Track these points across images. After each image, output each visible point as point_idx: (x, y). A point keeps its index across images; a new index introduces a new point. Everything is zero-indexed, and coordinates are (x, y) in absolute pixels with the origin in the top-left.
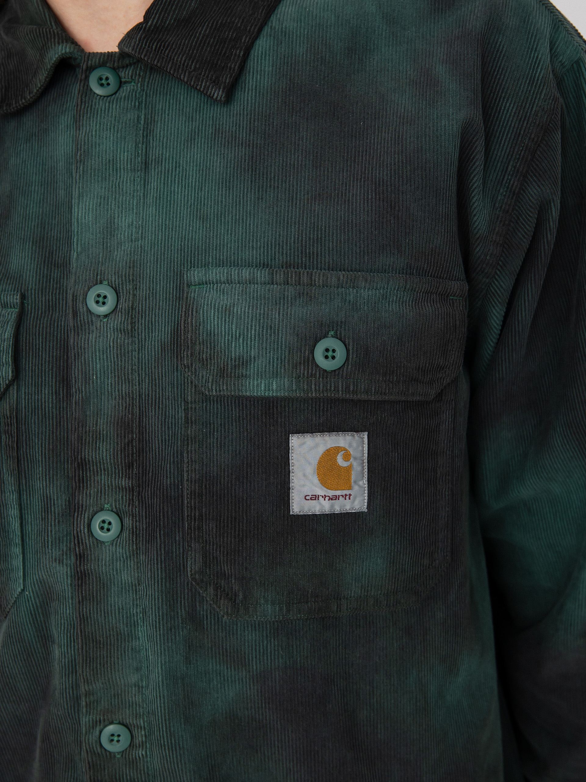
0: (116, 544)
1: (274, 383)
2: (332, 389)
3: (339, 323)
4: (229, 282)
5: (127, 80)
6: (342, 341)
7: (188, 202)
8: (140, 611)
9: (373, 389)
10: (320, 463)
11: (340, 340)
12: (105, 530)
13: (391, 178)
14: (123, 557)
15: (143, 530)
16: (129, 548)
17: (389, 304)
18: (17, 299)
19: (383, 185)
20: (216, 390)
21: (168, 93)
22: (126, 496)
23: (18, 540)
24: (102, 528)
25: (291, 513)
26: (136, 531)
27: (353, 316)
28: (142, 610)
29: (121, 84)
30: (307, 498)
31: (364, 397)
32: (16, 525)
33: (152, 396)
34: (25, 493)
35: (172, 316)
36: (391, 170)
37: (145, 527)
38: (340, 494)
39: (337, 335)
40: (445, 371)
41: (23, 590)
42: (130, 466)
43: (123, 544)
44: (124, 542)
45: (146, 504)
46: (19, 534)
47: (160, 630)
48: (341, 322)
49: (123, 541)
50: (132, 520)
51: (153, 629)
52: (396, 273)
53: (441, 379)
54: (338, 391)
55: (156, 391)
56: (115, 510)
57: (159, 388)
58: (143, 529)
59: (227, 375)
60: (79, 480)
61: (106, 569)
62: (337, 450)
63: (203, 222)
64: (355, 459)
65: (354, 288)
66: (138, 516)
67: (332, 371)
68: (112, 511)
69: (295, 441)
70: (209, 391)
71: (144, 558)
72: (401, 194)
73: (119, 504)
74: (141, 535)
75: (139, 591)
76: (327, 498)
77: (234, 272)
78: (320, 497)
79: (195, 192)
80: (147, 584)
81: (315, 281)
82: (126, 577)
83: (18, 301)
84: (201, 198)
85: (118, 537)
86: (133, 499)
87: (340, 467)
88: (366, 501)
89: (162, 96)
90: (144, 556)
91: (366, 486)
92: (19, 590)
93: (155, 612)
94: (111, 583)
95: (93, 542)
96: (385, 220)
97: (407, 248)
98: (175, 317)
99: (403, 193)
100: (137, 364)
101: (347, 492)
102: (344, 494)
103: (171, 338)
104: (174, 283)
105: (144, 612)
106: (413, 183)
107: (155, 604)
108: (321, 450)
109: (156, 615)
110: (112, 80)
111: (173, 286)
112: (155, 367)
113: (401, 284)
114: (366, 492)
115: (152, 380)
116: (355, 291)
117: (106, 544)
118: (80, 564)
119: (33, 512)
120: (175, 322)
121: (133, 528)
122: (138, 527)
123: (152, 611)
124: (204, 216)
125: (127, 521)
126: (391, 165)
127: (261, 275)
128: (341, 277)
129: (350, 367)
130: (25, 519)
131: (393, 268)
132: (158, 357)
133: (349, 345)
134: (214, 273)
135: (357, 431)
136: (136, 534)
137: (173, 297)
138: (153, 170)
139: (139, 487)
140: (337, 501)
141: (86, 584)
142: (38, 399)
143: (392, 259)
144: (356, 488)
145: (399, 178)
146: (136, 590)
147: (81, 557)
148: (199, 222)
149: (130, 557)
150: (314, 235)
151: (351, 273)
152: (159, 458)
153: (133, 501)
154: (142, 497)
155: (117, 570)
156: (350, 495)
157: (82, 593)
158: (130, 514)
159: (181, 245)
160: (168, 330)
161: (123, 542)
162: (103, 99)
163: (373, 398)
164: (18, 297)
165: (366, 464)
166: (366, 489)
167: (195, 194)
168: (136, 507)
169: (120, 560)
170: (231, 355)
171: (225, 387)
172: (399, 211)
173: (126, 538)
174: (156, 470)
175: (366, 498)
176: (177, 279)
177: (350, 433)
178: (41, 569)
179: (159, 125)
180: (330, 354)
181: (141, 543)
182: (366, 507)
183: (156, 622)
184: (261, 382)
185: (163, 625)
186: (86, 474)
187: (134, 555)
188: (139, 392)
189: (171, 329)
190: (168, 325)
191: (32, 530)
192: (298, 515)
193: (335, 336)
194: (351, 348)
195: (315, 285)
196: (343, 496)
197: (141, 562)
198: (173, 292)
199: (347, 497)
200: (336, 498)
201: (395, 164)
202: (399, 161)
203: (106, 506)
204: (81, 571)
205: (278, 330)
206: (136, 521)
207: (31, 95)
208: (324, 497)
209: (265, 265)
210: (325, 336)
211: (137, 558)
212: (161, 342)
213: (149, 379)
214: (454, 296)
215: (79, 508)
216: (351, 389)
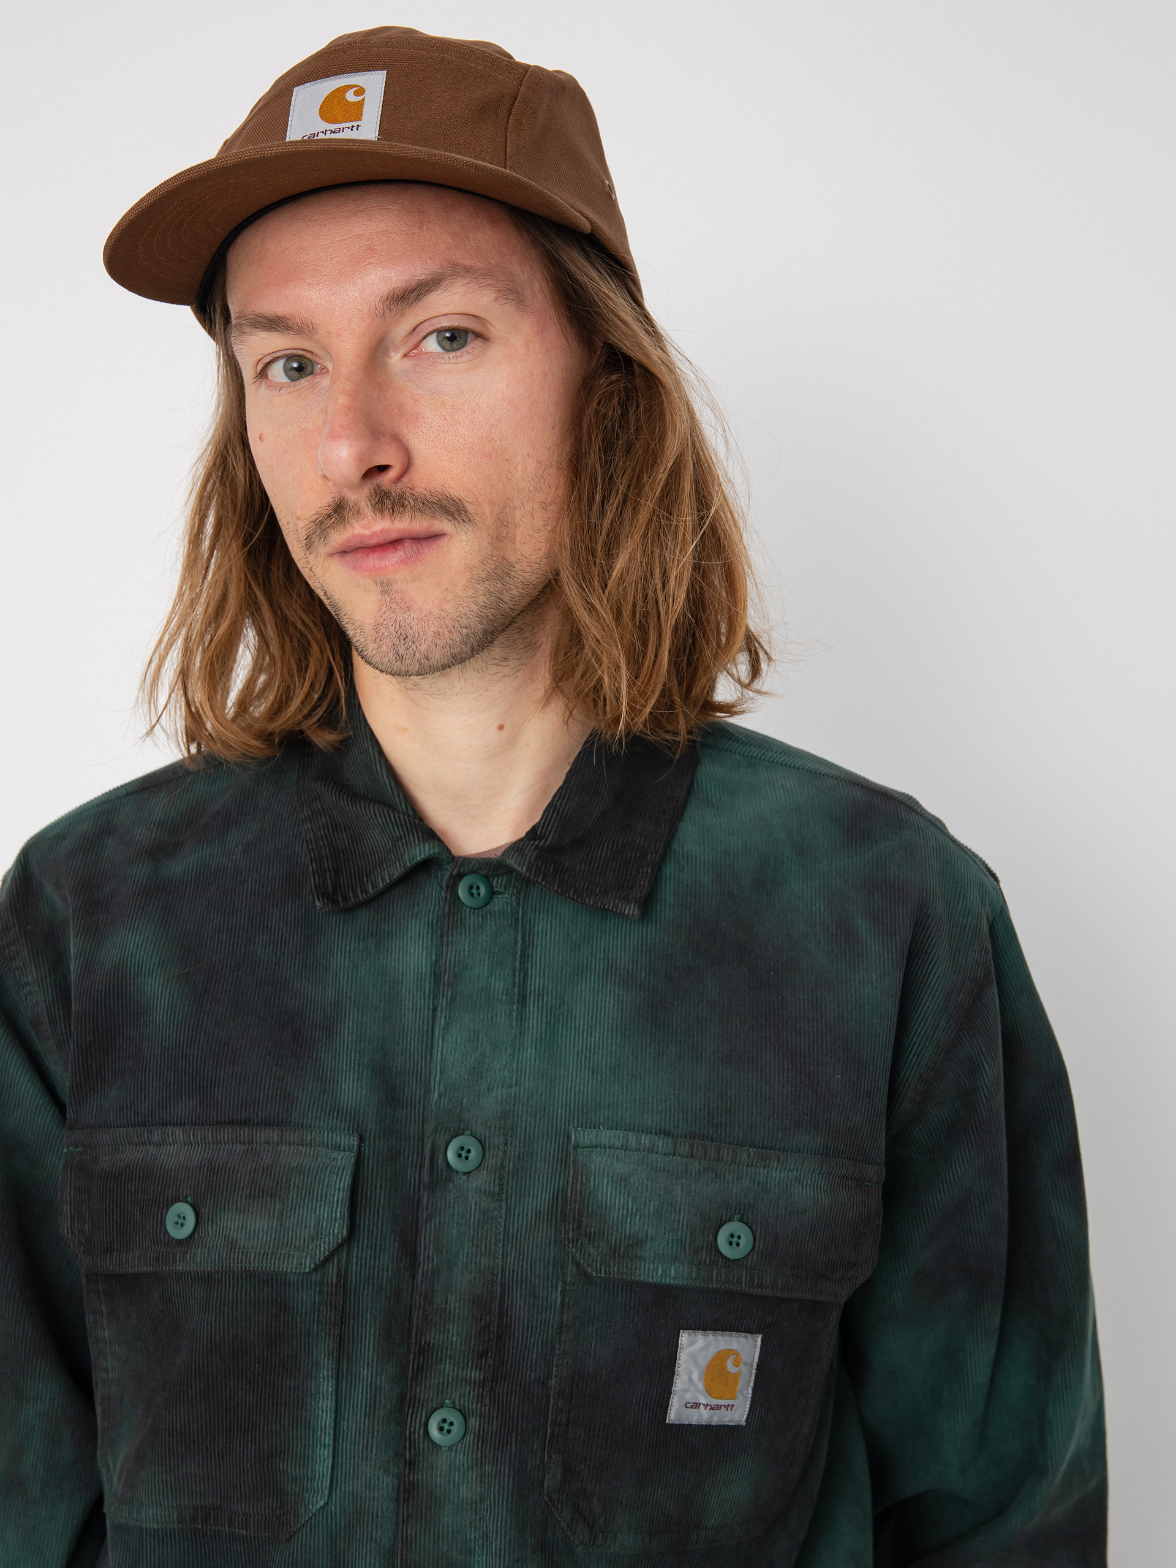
0: (456, 1450)
1: (673, 1268)
2: (735, 1280)
3: (747, 1206)
4: (625, 1148)
5: (500, 890)
6: (748, 1225)
7: (574, 1048)
8: (479, 1536)
9: (780, 1283)
10: (709, 1365)
11: (747, 1224)
12: (445, 1431)
13: (809, 1049)
14: (463, 1467)
15: (492, 1434)
16: (472, 1456)
17: (802, 1188)
18: (354, 1141)
19: (800, 1055)
20: (605, 1272)
21: (550, 912)
22: (474, 1391)
23: (328, 1440)
24: (441, 1429)
25: (667, 1421)
26: (483, 1435)
27: (763, 1199)
28: (481, 1535)
29: (492, 893)
30: (688, 1405)
31: (768, 1292)
32: (326, 1419)
33: (518, 1272)
34: (344, 1380)
35: (551, 1181)
36: (809, 1040)
37: (495, 1430)
38: (723, 1404)
39: (743, 1219)
40: (858, 1270)
41: (326, 1504)
42: (483, 1355)
43: (464, 1451)
44: (467, 1448)
45: (499, 1402)
46: (332, 1431)
47: (504, 1561)
48: (750, 1205)
49: (465, 1446)
50: (480, 1421)
51: (496, 1558)
52: (811, 1153)
53: (853, 1277)
54: (741, 1283)
55: (522, 1267)
56: (457, 1407)
57: (527, 1263)
58: (492, 1432)
59: (619, 1255)
60: (418, 1367)
61: (441, 1480)
62: (729, 1352)
63: (593, 1073)
64: (745, 1364)
65: (764, 1167)
66: (487, 1416)
67: (735, 1260)
68: (454, 1408)
69: (684, 1337)
70: (597, 1272)
71: (490, 1469)
72: (820, 1066)
73: (464, 1401)
74: (489, 1440)
75: (480, 1510)
76: (709, 1407)
77: (632, 1137)
78: (702, 1406)
79: (583, 1036)
80: (492, 1501)
81: (723, 1156)
82: (465, 1492)
83: (355, 1143)
84: (590, 1045)
85: (459, 1442)
86: (482, 1395)
87: (729, 1373)
88: (746, 1413)
89: (541, 915)
90: (491, 1466)
91: (750, 1396)
92: (322, 1503)
93: (501, 1538)
94: (445, 1498)
95: (428, 1446)
96: (802, 1094)
97: (824, 1127)
98: (555, 1182)
99: (822, 1065)
100: (502, 1233)
101: (730, 1402)
102: (726, 1404)
103: (548, 1207)
104: (555, 1143)
105: (486, 1537)
106: (833, 1054)
107: (501, 1527)
108: (712, 1351)
109: (501, 1541)
110: (483, 890)
111: (555, 1146)
112: (525, 1238)
113: (817, 1167)
114: (749, 1403)
115: (520, 1253)
116: (766, 1171)
117: (443, 1449)
118: (409, 1473)
119: (353, 1405)
120: (554, 1188)
121: (479, 1431)
122: (486, 1430)
123: (497, 1535)
124: (593, 1066)
125: (473, 1422)
126: (809, 1034)
127: (662, 1143)
128: (752, 1154)
129: (755, 1256)
130: (341, 1414)
131: (808, 1148)
132: (531, 1227)
133: (756, 1231)
134: (606, 1136)
135: (751, 1333)
136: (483, 1439)
137: (553, 1159)
138: (532, 1004)
139: (492, 1381)
140: (718, 1411)
141: (413, 1498)
142: (374, 1266)
143: (808, 1138)
144: (740, 1397)
145: (818, 1048)
146: (476, 1510)
147: (411, 1464)
148: (588, 1073)
149: (472, 1467)
150: (722, 1103)
151: (763, 1150)
152: (522, 1346)
153: (482, 1398)
154: (494, 1394)
155: (454, 1483)
156: (733, 1406)
157: (408, 1509)
158: (477, 1414)
159: (566, 1099)
160: (545, 1197)
161: (465, 1448)
162: (474, 912)
163: (779, 1294)
164: (356, 1138)
165: (754, 1371)
166: (749, 1399)
167: (583, 1039)
168: (486, 1405)
169: (459, 1470)
170: (625, 1232)
171: (616, 1269)
172: (817, 1084)
173: (469, 1443)
174: (516, 1362)
175: (747, 1409)
176: (559, 1139)
177: (743, 1334)
178: (358, 1478)
179: (539, 950)
180: (735, 1240)
181: (488, 1450)
182: (744, 1419)
183: (500, 1549)
184: (658, 1267)
185: (509, 1555)
186: (428, 1361)
187: (477, 1465)
188: (502, 1266)
189: (549, 1196)
190: (546, 1191)
191: (348, 1428)
192: (672, 1425)
193: (741, 1220)
194: (758, 1234)
195: (723, 1161)
196: (725, 1406)
197: (487, 1474)
198: (554, 1154)
199: (730, 1408)
200: (718, 1407)
201: (813, 1033)
202: (818, 1030)
203: (447, 1401)
204: (409, 1481)
205: (680, 1209)
206: (484, 1423)
207: (375, 890)
208: (706, 1406)
209: (666, 1133)
210: (730, 1220)
211: (481, 1468)
212: (536, 1210)
213: (515, 1252)
214: (870, 1182)
215: (414, 1402)
216: (756, 1282)
